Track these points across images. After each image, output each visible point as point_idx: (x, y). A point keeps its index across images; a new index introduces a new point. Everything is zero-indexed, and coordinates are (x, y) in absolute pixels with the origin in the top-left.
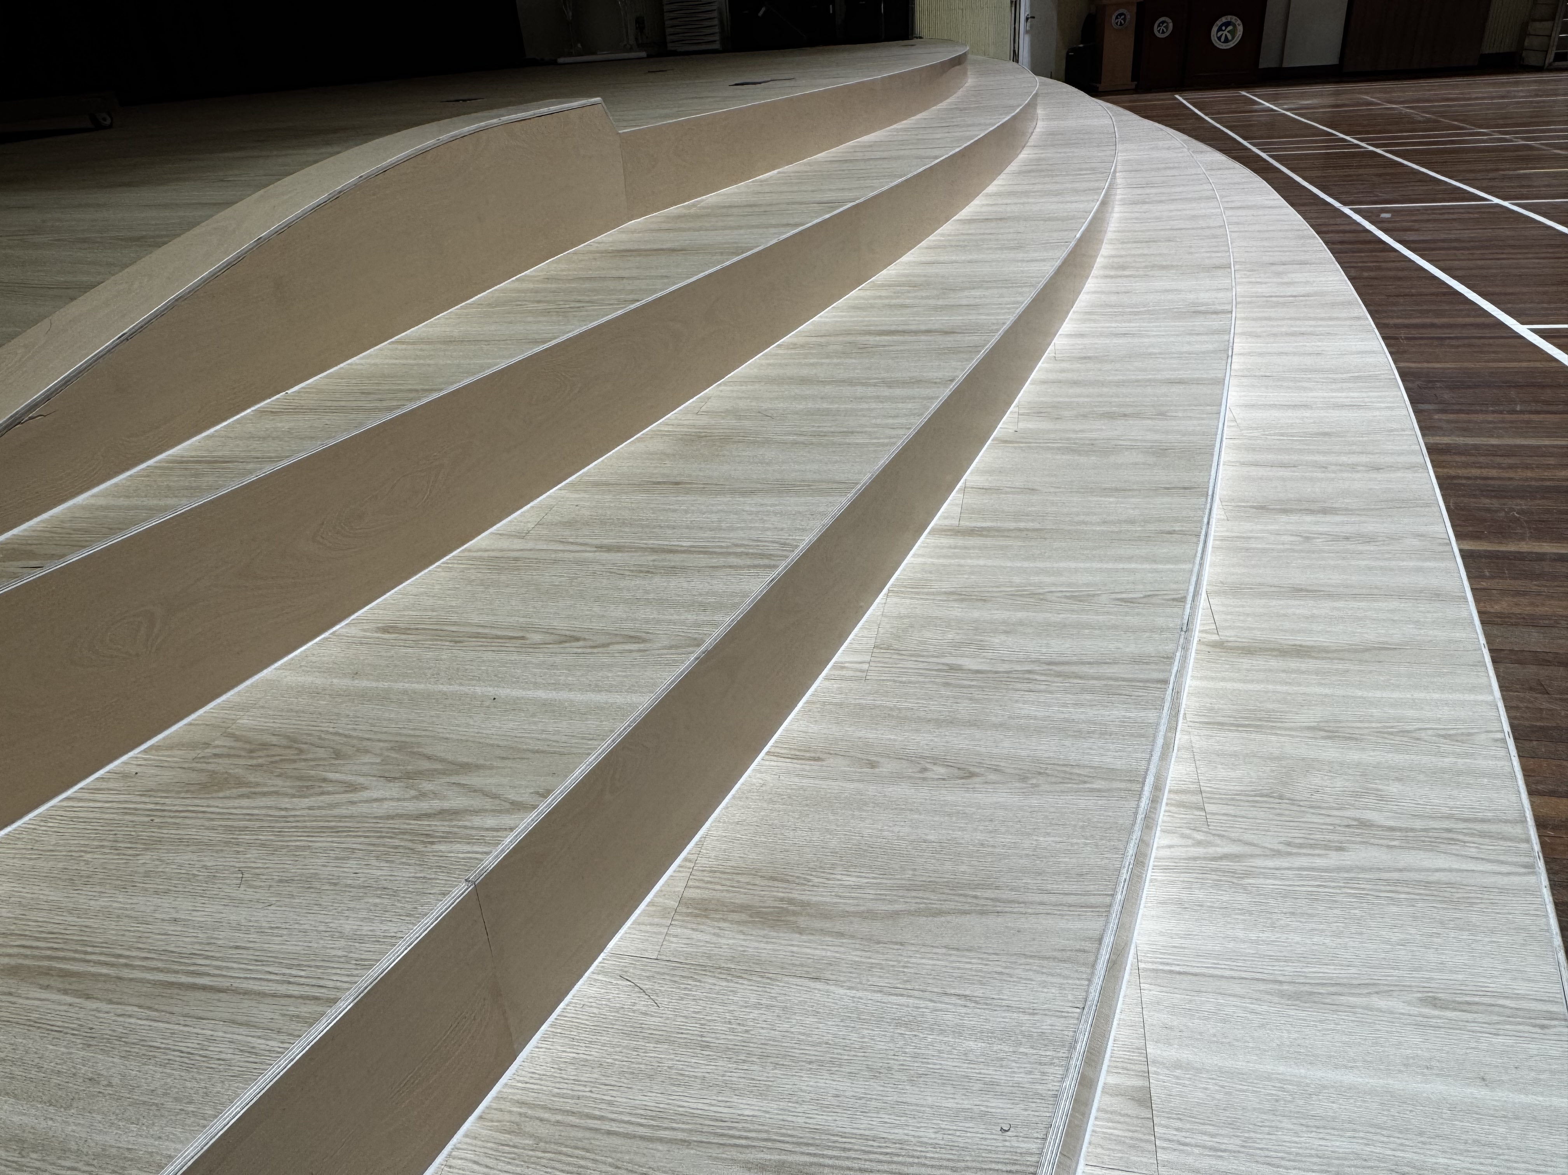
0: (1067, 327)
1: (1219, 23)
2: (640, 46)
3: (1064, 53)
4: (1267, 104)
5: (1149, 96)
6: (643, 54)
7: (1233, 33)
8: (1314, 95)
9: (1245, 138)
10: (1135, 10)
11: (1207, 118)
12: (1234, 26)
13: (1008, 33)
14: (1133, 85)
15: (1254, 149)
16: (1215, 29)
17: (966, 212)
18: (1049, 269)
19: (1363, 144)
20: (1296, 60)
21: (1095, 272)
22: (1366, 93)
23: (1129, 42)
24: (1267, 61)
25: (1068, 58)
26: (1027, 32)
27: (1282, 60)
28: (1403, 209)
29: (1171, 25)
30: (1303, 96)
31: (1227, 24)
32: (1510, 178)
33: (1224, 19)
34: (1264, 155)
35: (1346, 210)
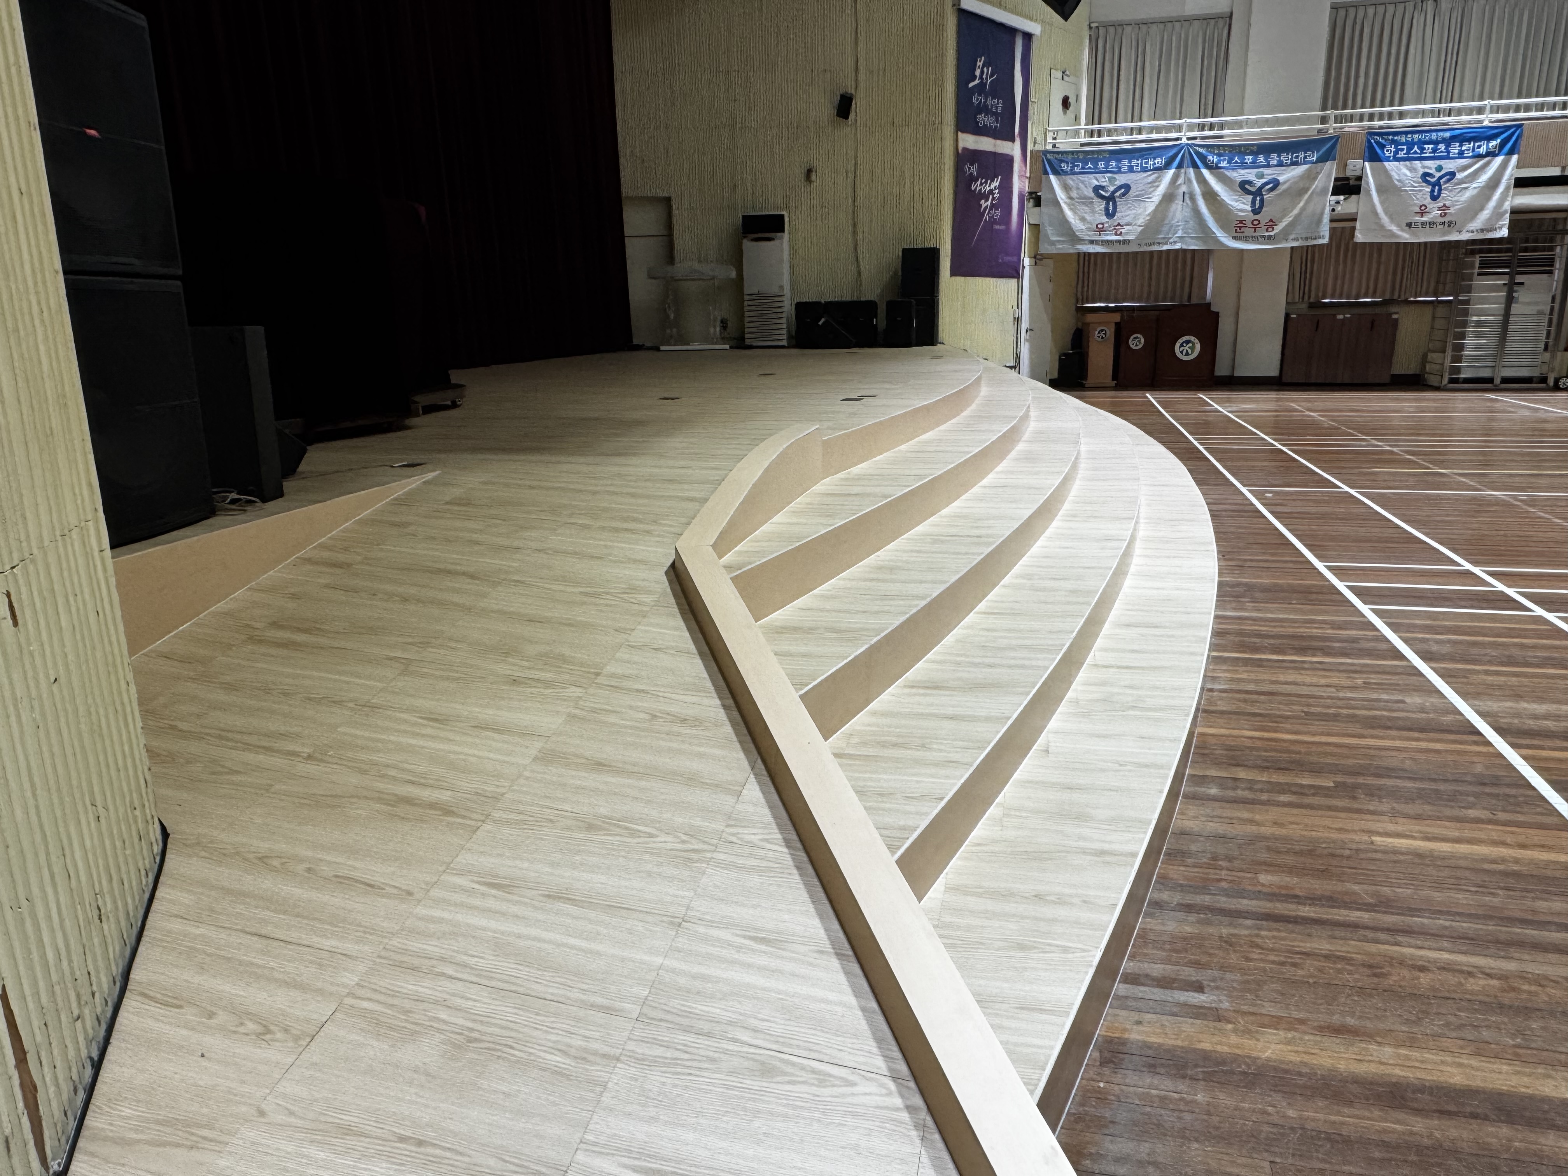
0: (1039, 543)
1: (1180, 341)
2: (724, 340)
3: (1057, 357)
4: (1216, 406)
5: (1125, 393)
6: (727, 347)
7: (1193, 348)
8: (1251, 401)
9: (1191, 434)
10: (1113, 330)
11: (1166, 415)
12: (1193, 344)
13: (1011, 339)
14: (1114, 383)
15: (1195, 443)
16: (1178, 345)
17: (985, 482)
18: (1028, 513)
19: (1275, 443)
20: (1243, 371)
21: (1058, 517)
22: (1293, 401)
23: (1109, 352)
24: (1222, 370)
25: (1060, 360)
26: (1026, 340)
27: (1233, 368)
28: (1282, 492)
29: (1143, 340)
30: (1245, 401)
31: (1188, 342)
32: (1365, 474)
33: (1185, 338)
34: (1201, 448)
35: (1244, 490)
